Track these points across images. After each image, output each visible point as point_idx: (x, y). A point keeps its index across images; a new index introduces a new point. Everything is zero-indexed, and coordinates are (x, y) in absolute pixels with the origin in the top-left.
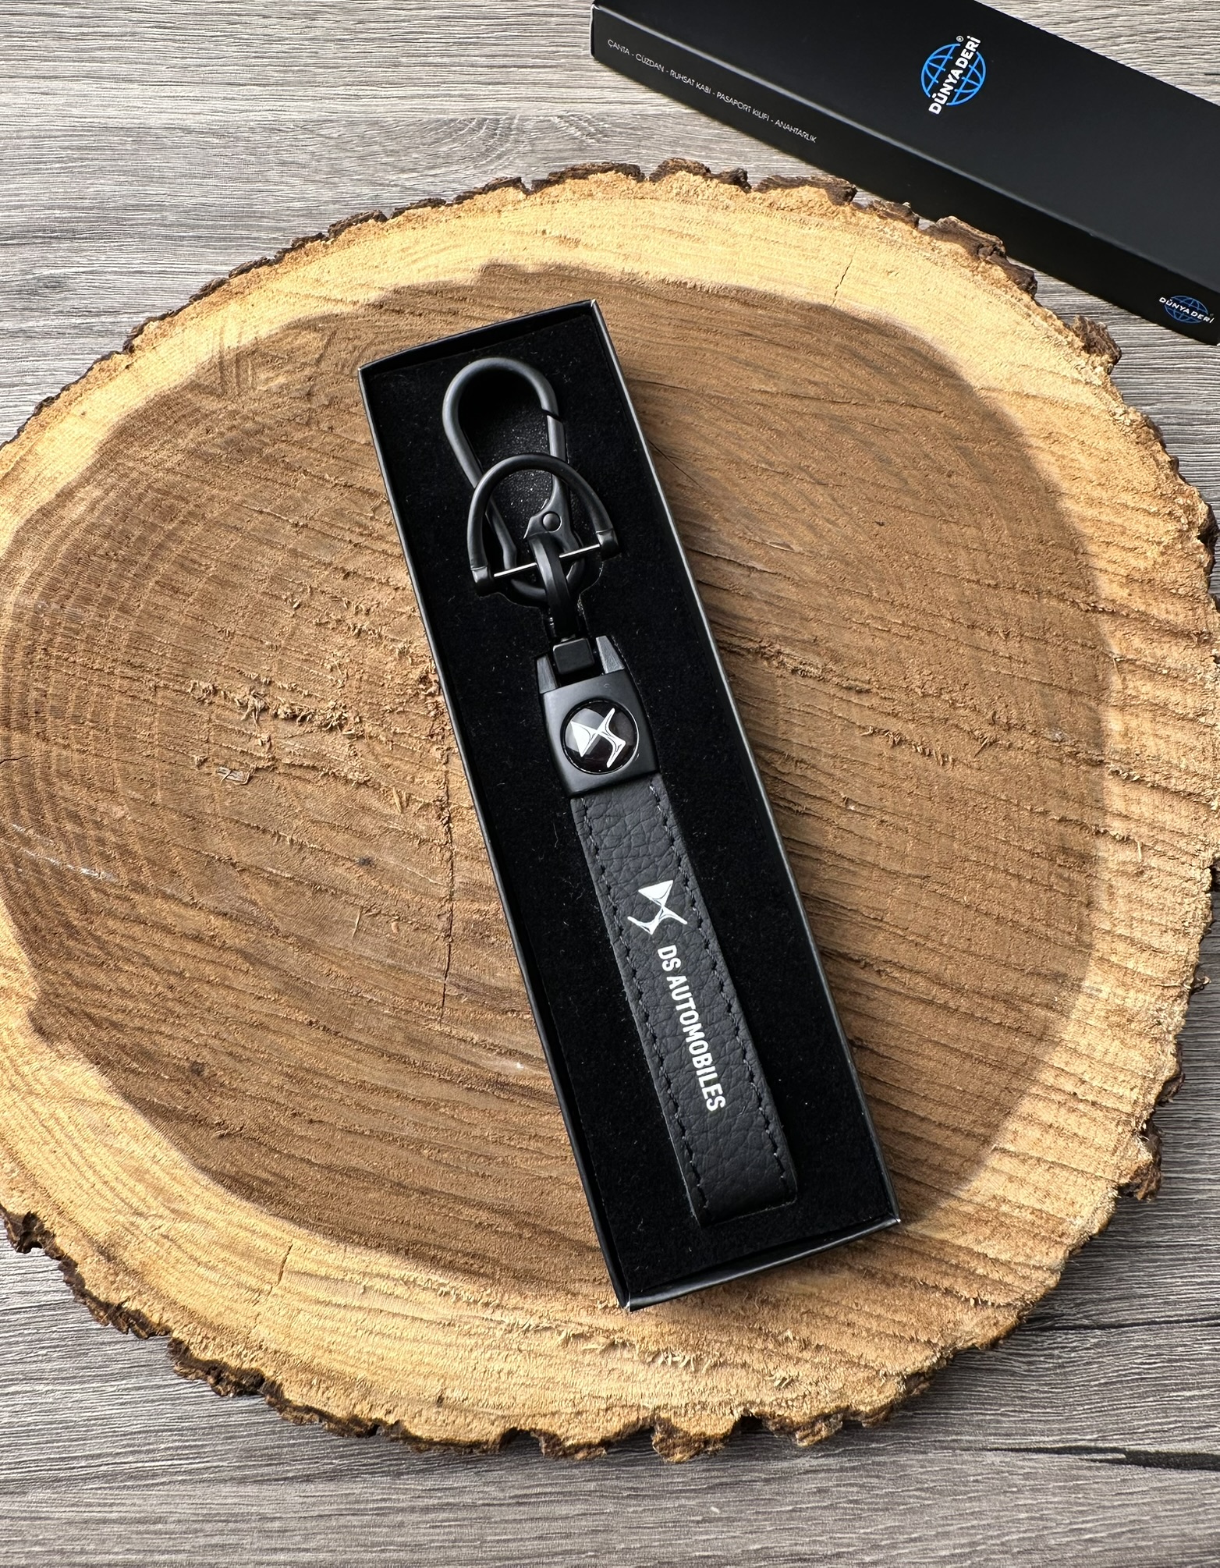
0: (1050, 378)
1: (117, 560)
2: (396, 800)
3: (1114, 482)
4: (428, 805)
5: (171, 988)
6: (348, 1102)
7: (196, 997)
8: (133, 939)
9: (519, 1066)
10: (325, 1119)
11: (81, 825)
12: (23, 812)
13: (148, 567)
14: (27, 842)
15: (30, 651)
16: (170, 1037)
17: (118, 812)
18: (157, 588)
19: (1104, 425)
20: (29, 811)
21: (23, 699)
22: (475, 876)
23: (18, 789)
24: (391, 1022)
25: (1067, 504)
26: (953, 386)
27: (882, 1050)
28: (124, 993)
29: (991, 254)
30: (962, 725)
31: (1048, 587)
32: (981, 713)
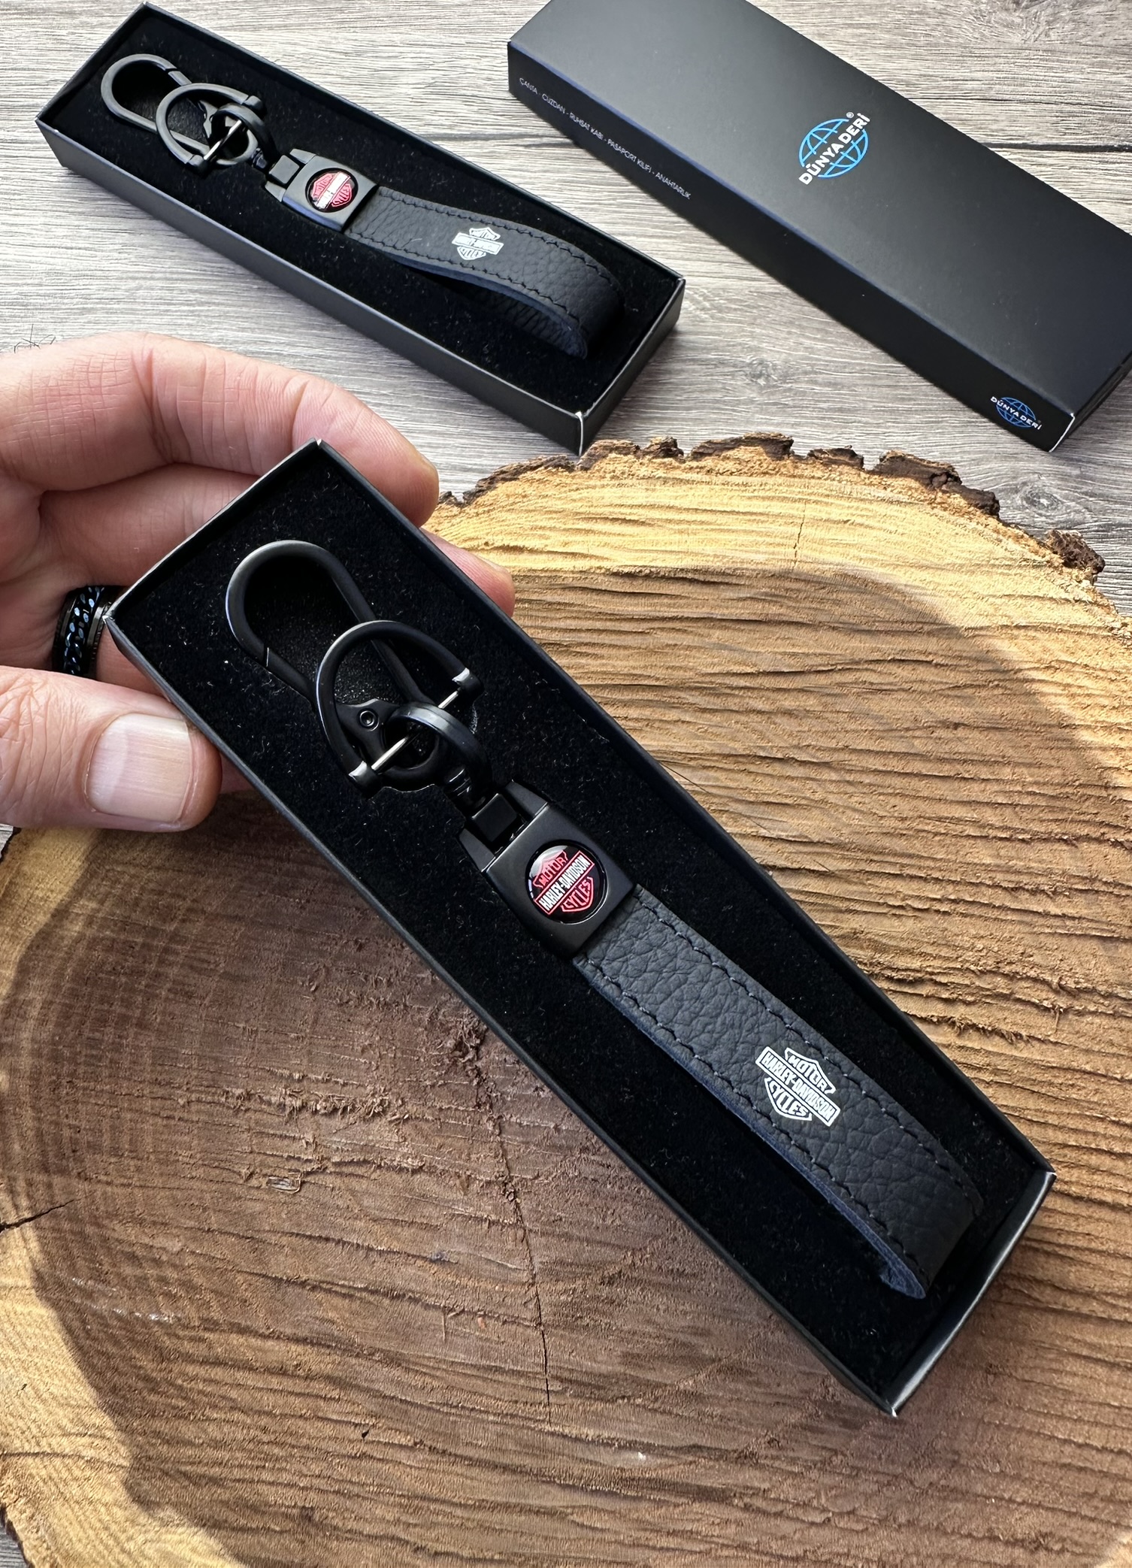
0: (1037, 603)
1: (125, 974)
2: (458, 1182)
4: (489, 1183)
5: (264, 1430)
6: (470, 1524)
7: (291, 1434)
8: (217, 1382)
9: (641, 1456)
10: (452, 1549)
11: (140, 1266)
12: (80, 1263)
13: (157, 975)
14: (89, 1295)
15: (56, 1087)
16: (272, 1484)
17: (175, 1246)
18: (171, 996)
19: (1103, 641)
20: (85, 1260)
21: (58, 1141)
22: (554, 1255)
23: (69, 1237)
24: (499, 1428)
25: (1085, 736)
27: (1020, 1373)
28: (217, 1444)
29: (946, 482)
30: (1027, 998)
31: (1085, 831)
32: (1044, 982)
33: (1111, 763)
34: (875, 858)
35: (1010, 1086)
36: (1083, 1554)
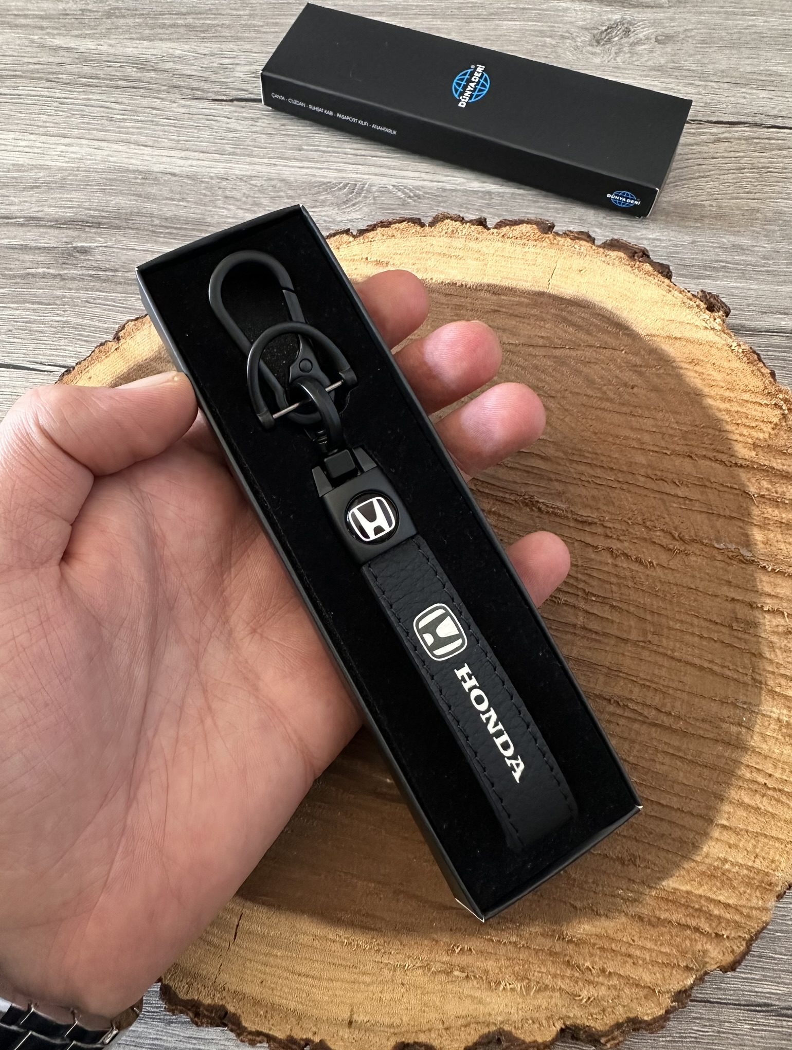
0: (687, 327)
3: (737, 387)
19: (725, 353)
25: (710, 401)
26: (628, 335)
27: (631, 759)
29: (642, 257)
30: (660, 542)
31: (704, 453)
32: (671, 533)
33: (723, 417)
34: (576, 453)
35: (643, 591)
36: (660, 872)
